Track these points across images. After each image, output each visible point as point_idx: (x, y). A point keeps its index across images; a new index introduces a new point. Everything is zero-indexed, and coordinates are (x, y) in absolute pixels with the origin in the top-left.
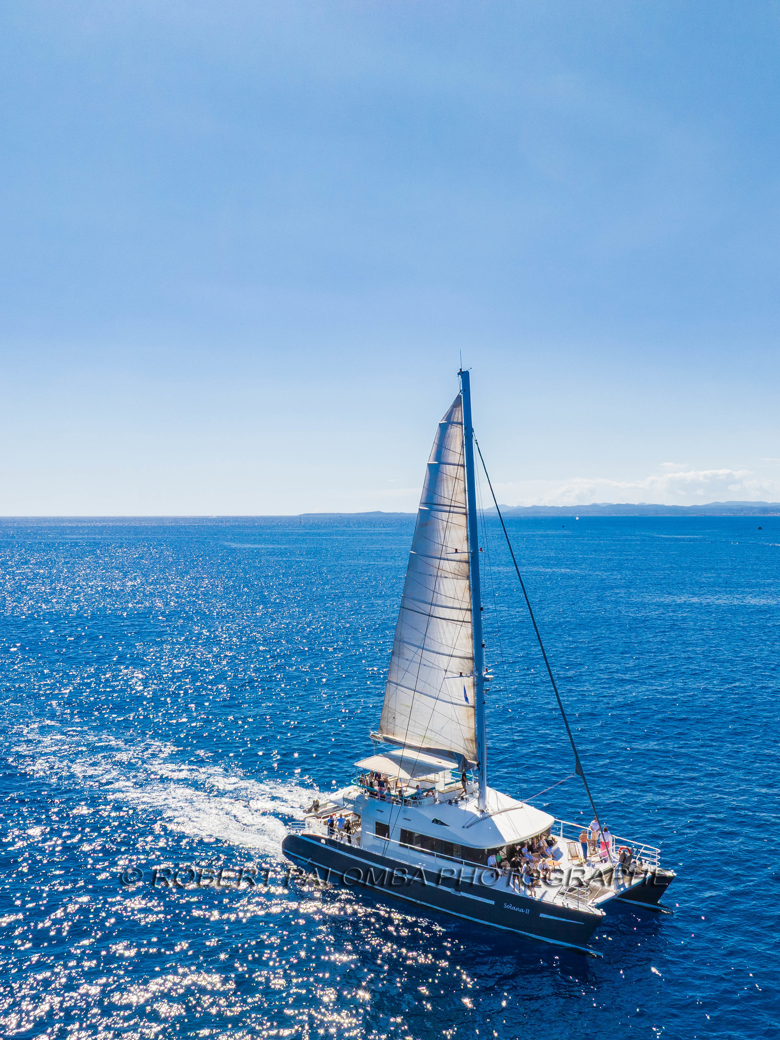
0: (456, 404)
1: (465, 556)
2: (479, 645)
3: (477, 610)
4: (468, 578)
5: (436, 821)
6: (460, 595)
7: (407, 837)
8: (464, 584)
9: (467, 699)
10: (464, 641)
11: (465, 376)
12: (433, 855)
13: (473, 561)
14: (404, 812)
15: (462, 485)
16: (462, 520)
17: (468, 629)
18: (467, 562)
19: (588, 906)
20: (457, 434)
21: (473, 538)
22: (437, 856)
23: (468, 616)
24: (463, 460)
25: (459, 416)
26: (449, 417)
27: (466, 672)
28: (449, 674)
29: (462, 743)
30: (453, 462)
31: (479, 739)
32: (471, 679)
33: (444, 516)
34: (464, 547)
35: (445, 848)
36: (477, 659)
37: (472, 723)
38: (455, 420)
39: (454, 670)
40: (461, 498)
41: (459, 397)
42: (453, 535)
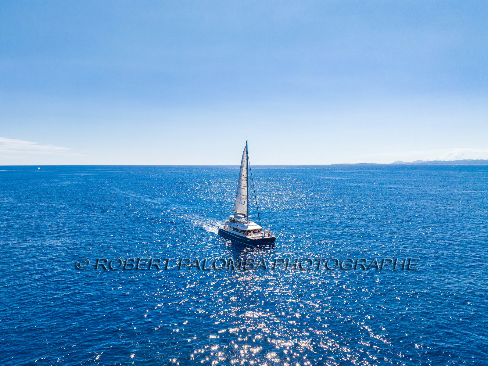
0: (245, 148)
1: (246, 177)
2: (248, 194)
3: (248, 187)
4: (246, 181)
5: (237, 225)
6: (245, 184)
7: (234, 228)
9: (245, 204)
10: (246, 193)
11: (247, 142)
13: (247, 177)
15: (246, 163)
16: (246, 170)
17: (246, 190)
20: (245, 152)
21: (247, 173)
23: (246, 188)
24: (246, 158)
25: (246, 150)
26: (244, 150)
27: (245, 198)
29: (245, 212)
31: (248, 211)
32: (247, 200)
33: (243, 169)
34: (246, 175)
36: (247, 196)
37: (247, 208)
39: (243, 198)
40: (246, 165)
41: (246, 146)
42: (244, 173)
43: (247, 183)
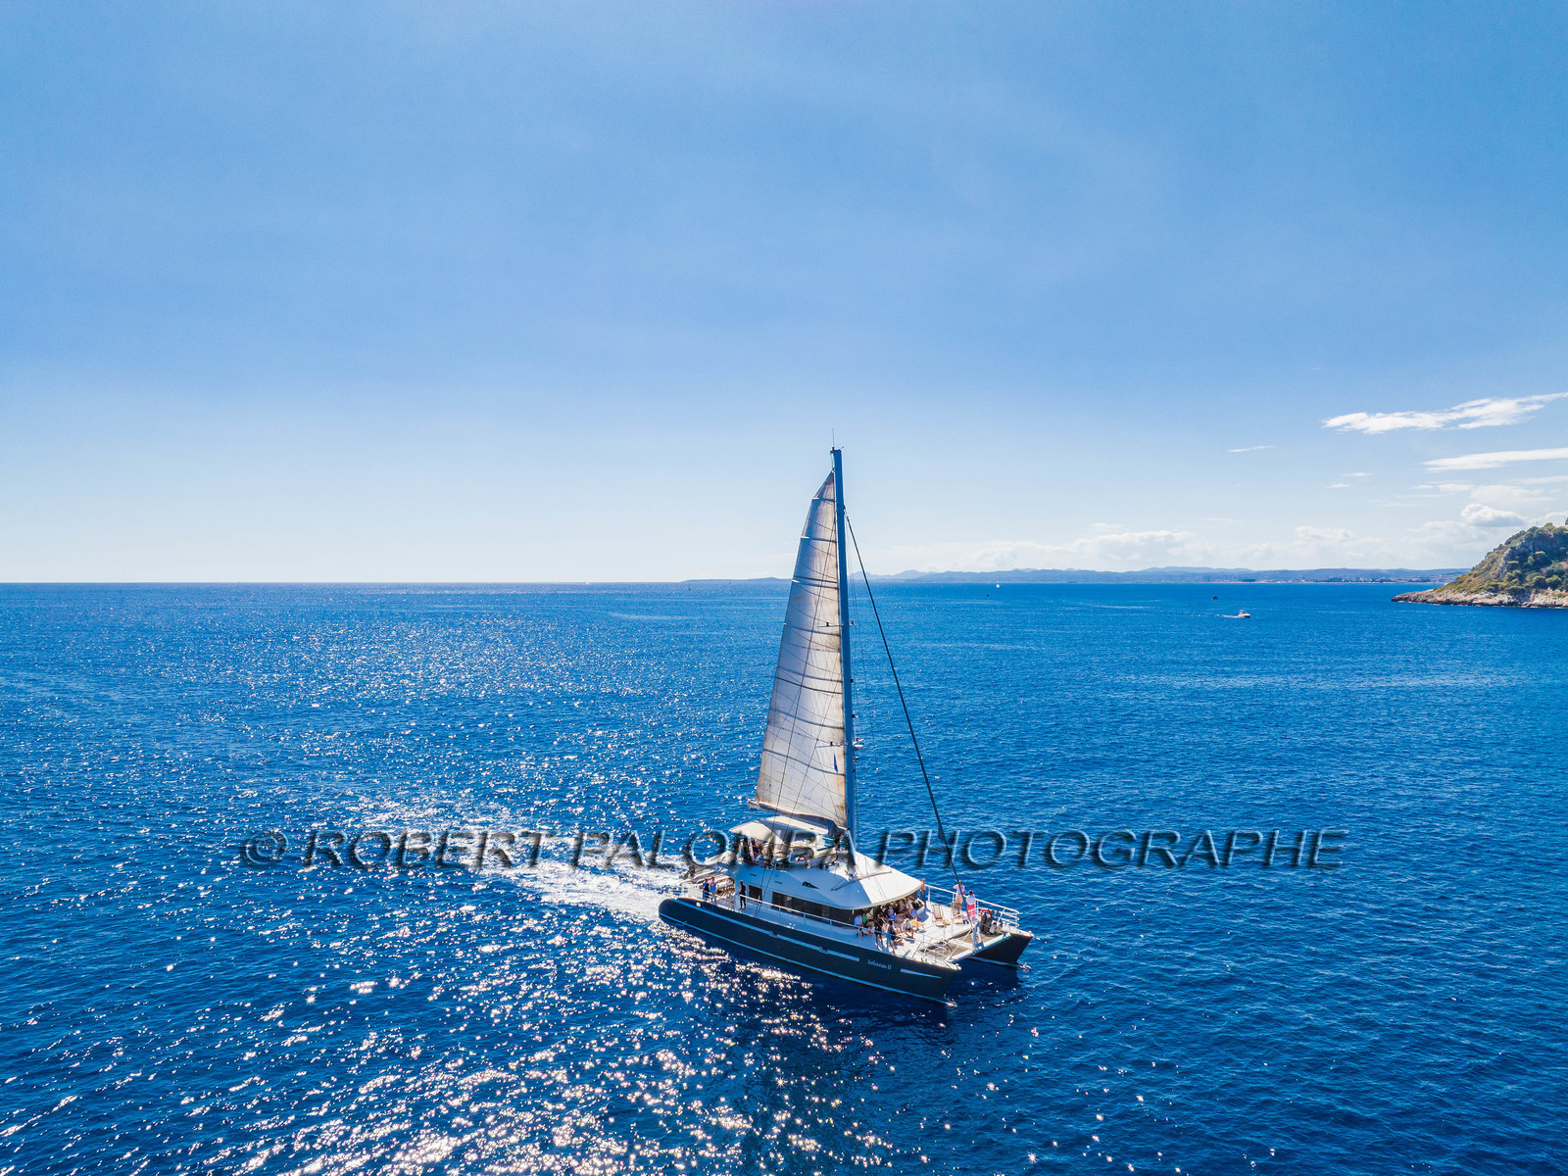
0: (828, 482)
1: (837, 630)
2: (849, 716)
3: (847, 681)
4: (839, 650)
5: (806, 884)
6: (831, 667)
7: (778, 899)
8: (836, 656)
9: (837, 767)
10: (836, 712)
11: (837, 454)
12: (802, 915)
13: (844, 634)
14: (776, 876)
15: (834, 560)
16: (834, 595)
17: (839, 700)
18: (839, 635)
19: (946, 962)
20: (829, 511)
21: (844, 612)
22: (807, 917)
23: (839, 688)
24: (835, 536)
25: (831, 493)
26: (821, 493)
27: (837, 741)
28: (820, 743)
29: (833, 810)
30: (826, 538)
31: (850, 805)
32: (841, 748)
33: (816, 590)
34: (836, 620)
35: (814, 910)
36: (848, 729)
37: (842, 790)
38: (828, 498)
39: (826, 740)
40: (833, 574)
41: (831, 474)
42: (825, 609)
43: (846, 662)
